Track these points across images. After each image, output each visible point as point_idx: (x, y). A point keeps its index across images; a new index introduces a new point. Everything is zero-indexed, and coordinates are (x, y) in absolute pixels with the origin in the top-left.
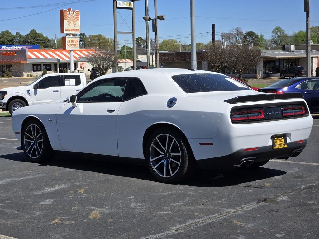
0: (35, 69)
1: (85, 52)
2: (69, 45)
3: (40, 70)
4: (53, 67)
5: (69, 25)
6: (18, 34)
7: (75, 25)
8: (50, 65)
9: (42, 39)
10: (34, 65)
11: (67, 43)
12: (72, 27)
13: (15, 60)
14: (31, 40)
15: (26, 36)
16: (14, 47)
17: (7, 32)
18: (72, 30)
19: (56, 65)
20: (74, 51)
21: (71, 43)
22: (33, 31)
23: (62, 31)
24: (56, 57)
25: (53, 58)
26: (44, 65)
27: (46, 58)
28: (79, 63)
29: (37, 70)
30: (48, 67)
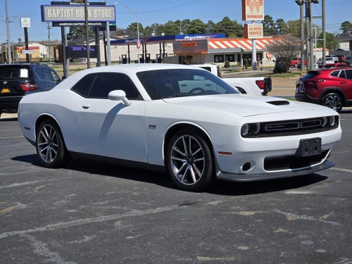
0: (217, 60)
1: (271, 41)
2: (251, 33)
3: (222, 61)
4: (236, 58)
5: (252, 10)
6: (210, 22)
7: (258, 10)
8: (233, 55)
9: (234, 27)
10: (215, 56)
11: (249, 31)
12: (255, 13)
13: (196, 51)
14: (223, 28)
15: (218, 24)
16: (198, 37)
17: (198, 21)
18: (255, 17)
19: (239, 55)
20: (260, 40)
21: (253, 31)
22: (226, 19)
23: (244, 18)
24: (240, 46)
25: (236, 47)
26: (226, 55)
27: (229, 48)
28: (264, 53)
29: (219, 62)
30: (231, 58)
